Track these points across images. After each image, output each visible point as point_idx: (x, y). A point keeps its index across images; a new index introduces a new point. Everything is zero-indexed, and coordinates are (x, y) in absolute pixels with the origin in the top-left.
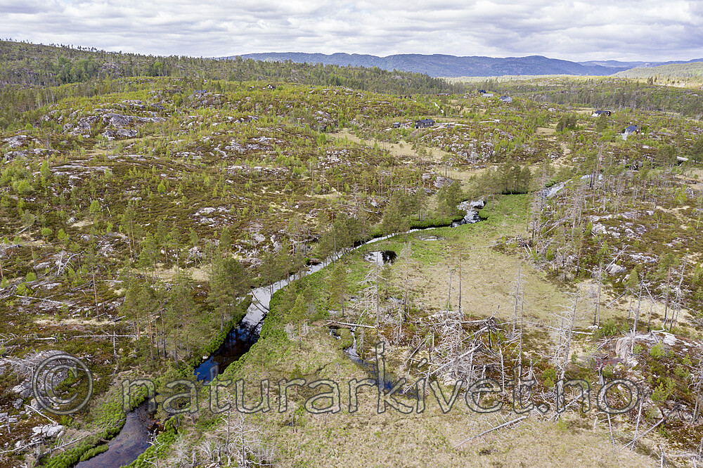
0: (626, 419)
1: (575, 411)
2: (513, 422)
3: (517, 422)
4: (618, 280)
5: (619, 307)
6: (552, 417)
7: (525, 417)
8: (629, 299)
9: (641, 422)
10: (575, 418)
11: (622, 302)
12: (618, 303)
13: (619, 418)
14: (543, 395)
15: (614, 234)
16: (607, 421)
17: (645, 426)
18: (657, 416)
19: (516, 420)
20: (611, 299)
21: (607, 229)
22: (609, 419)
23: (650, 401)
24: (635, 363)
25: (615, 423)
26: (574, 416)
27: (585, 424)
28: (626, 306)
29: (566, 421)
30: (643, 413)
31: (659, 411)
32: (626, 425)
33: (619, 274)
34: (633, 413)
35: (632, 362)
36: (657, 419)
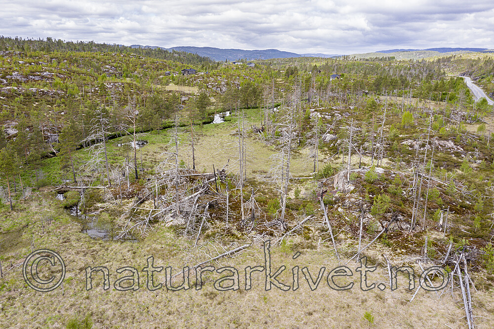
0: (349, 236)
1: (299, 235)
2: (234, 251)
3: (238, 251)
4: (332, 145)
5: (334, 162)
6: (276, 242)
7: (248, 245)
8: (341, 156)
9: (363, 237)
10: (299, 241)
11: (337, 159)
12: (333, 159)
13: (342, 236)
14: (267, 223)
15: (326, 117)
16: (331, 240)
17: (367, 240)
18: (378, 228)
19: (238, 249)
20: (327, 157)
21: (321, 114)
22: (332, 237)
23: (370, 216)
24: (352, 188)
25: (339, 241)
26: (298, 239)
27: (309, 245)
28: (340, 161)
29: (290, 245)
30: (364, 228)
31: (379, 224)
32: (349, 241)
33: (332, 141)
34: (355, 230)
35: (349, 187)
36: (378, 232)
